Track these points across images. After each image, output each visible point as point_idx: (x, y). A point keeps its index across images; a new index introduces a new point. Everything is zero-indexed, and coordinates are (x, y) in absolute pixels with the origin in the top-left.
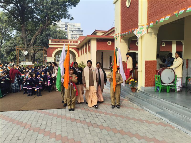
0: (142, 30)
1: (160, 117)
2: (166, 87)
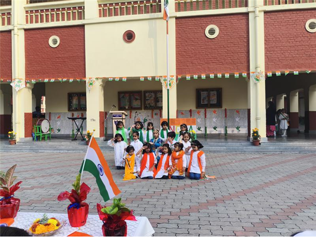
0: (20, 83)
1: (58, 151)
2: (45, 135)
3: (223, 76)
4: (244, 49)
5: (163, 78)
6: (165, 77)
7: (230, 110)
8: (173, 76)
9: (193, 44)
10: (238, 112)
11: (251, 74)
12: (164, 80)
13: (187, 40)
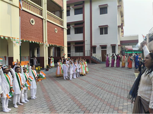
3: (37, 43)
4: (41, 33)
5: (14, 39)
6: (15, 38)
7: (22, 56)
8: (18, 39)
9: (25, 24)
10: (25, 58)
11: (44, 43)
12: (14, 40)
13: (23, 22)
